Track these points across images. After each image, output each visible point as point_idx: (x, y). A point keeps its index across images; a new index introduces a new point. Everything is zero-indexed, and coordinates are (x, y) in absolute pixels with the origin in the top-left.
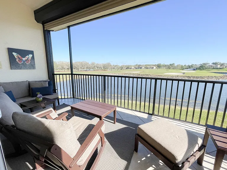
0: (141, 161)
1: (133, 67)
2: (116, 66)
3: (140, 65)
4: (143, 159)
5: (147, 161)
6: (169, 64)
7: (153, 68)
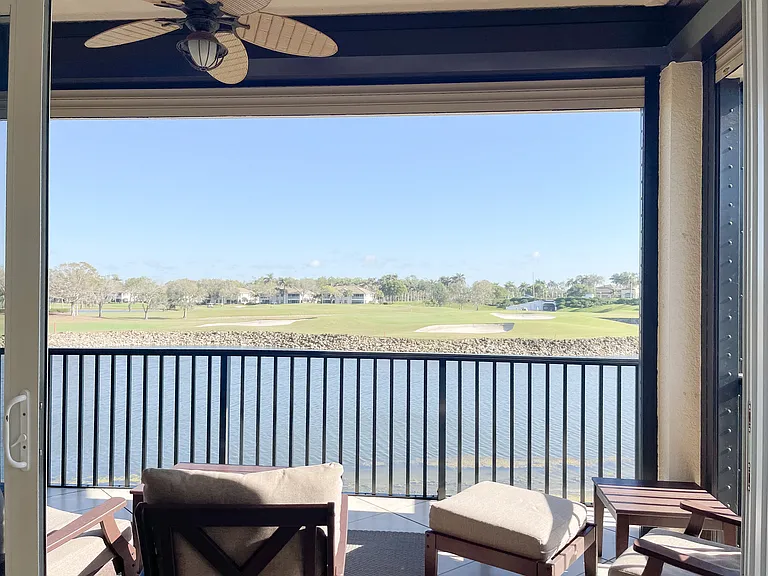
1: (246, 295)
3: (288, 283)
6: (436, 279)
7: (358, 299)
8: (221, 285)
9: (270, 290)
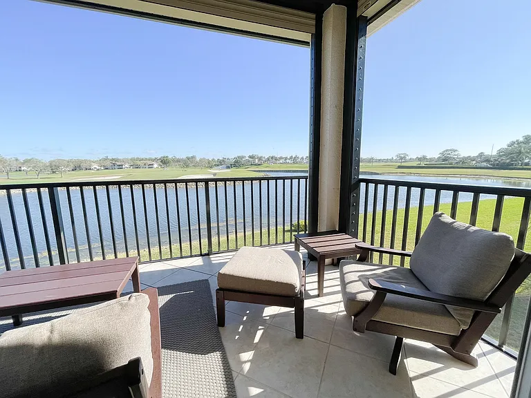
0: (239, 333)
1: (95, 166)
2: (26, 162)
3: (117, 160)
4: (240, 330)
5: (249, 328)
6: (184, 157)
7: (151, 166)
8: (81, 161)
9: (108, 164)
